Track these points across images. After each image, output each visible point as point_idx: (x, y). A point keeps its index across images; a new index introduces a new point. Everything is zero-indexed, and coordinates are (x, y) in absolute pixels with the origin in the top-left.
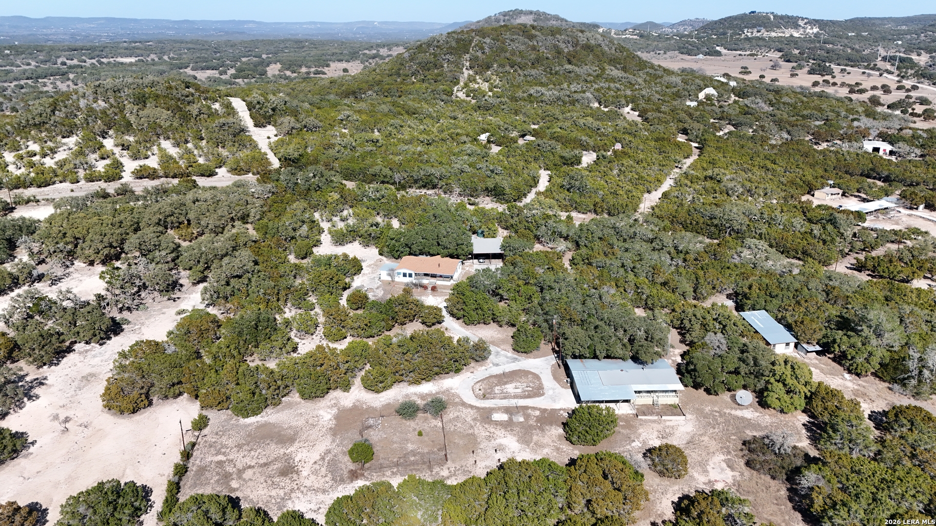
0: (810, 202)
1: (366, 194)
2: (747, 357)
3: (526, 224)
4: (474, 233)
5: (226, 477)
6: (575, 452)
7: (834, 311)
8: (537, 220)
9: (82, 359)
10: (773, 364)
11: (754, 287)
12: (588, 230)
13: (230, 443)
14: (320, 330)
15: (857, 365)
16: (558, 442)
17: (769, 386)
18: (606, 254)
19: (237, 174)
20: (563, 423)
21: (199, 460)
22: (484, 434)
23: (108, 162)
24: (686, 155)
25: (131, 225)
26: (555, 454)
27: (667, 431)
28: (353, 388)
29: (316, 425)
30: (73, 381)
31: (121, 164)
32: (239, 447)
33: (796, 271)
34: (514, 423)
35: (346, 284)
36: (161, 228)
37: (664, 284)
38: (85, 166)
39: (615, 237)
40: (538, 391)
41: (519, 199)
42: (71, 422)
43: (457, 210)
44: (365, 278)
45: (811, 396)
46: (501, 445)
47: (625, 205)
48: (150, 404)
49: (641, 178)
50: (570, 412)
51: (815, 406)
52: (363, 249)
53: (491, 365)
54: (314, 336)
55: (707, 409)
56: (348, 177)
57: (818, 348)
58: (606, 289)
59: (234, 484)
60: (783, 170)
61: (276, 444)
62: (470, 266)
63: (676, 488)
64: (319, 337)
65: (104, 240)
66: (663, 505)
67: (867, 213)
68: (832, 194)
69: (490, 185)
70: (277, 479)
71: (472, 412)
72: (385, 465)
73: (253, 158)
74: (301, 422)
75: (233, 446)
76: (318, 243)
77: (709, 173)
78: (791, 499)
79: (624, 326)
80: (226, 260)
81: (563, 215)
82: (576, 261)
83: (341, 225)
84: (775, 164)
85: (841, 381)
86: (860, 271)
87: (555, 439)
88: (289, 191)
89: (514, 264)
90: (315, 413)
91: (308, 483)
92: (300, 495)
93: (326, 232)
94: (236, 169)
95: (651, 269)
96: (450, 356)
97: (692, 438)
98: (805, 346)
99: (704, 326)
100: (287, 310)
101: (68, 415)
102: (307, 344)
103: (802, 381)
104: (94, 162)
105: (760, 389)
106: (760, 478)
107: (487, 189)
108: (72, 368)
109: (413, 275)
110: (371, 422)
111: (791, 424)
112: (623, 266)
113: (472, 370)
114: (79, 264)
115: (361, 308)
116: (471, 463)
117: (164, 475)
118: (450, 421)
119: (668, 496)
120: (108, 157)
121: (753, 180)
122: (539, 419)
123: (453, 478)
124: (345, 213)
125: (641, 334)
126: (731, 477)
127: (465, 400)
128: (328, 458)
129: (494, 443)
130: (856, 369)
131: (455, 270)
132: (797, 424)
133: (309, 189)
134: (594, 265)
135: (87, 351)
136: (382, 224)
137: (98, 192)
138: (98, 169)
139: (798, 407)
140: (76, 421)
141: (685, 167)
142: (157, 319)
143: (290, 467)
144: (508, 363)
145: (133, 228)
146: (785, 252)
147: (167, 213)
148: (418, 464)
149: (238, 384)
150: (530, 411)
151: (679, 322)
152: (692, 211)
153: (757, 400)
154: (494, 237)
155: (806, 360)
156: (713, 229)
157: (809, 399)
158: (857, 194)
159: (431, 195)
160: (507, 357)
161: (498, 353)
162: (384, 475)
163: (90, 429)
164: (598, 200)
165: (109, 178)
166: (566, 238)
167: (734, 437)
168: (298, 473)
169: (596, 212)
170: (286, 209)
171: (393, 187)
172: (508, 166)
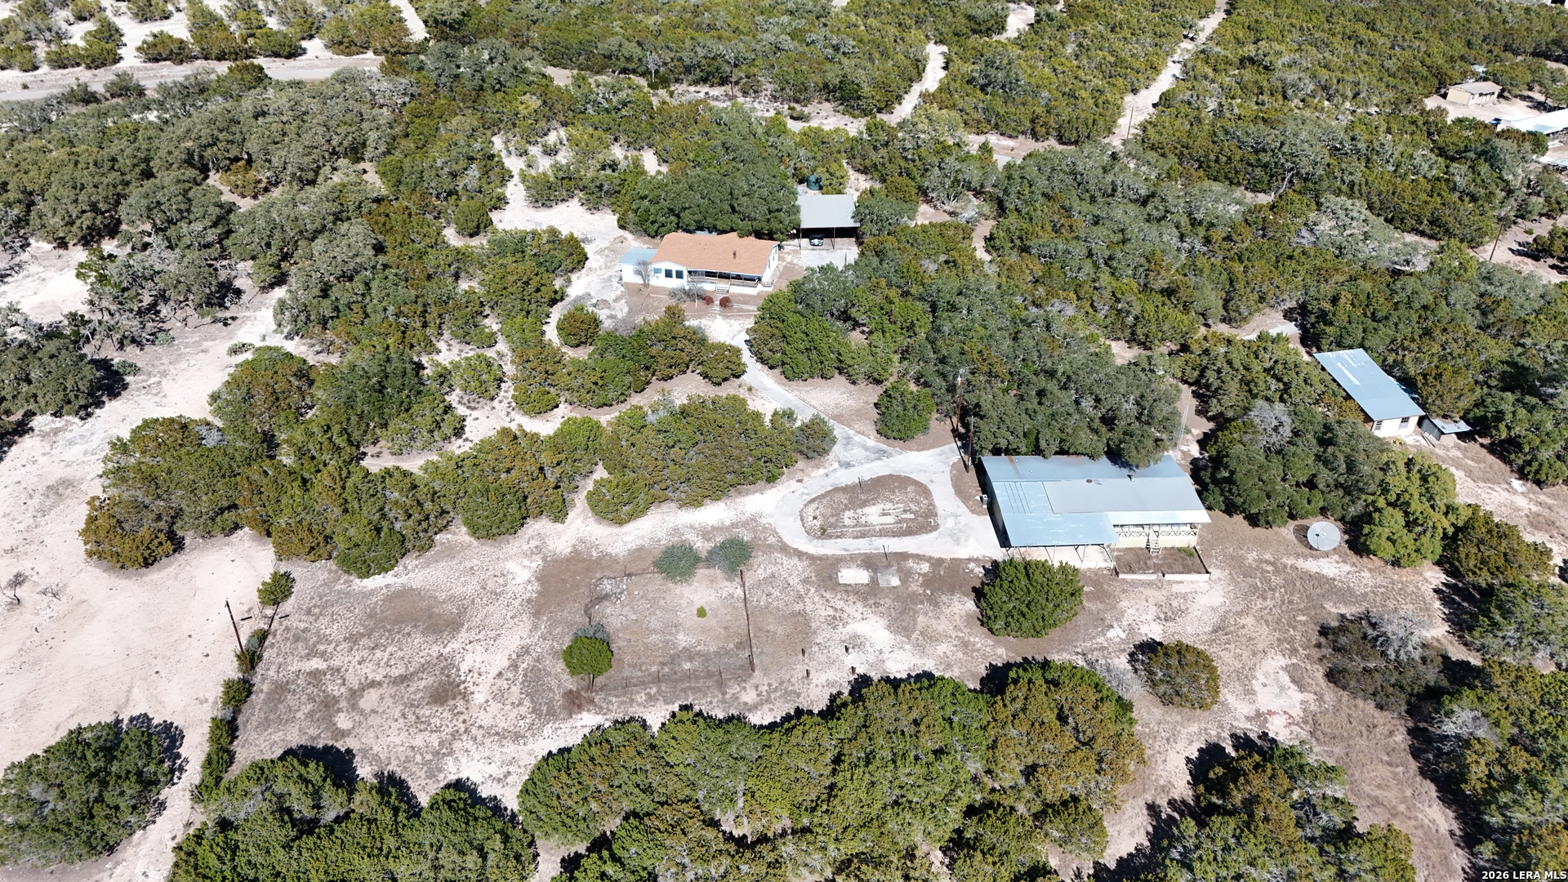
0: (1442, 112)
1: (592, 97)
2: (1335, 457)
3: (903, 164)
4: (801, 182)
5: (327, 706)
6: (1000, 652)
7: (1496, 350)
8: (924, 155)
9: (48, 449)
10: (1384, 469)
11: (1343, 300)
12: (1022, 178)
13: (335, 631)
14: (508, 390)
15: (1541, 465)
16: (966, 630)
17: (1376, 516)
18: (1056, 229)
19: (343, 53)
20: (974, 589)
21: (274, 668)
22: (824, 613)
23: (90, 26)
24: (1203, 11)
25: (134, 165)
26: (960, 655)
27: (1175, 604)
28: (571, 515)
29: (500, 594)
30: (31, 497)
31: (117, 30)
32: (353, 639)
33: (1421, 264)
34: (882, 590)
35: (556, 292)
36: (191, 173)
37: (1169, 292)
38: (48, 35)
39: (1073, 192)
40: (925, 522)
41: (887, 107)
42: (26, 586)
43: (767, 133)
44: (593, 277)
45: (1455, 534)
46: (856, 636)
47: (1091, 121)
48: (178, 546)
49: (1119, 62)
50: (988, 566)
51: (1463, 556)
52: (588, 215)
53: (836, 465)
54: (496, 403)
55: (1251, 557)
56: (557, 60)
57: (1464, 427)
58: (1058, 306)
59: (343, 721)
60: (1389, 45)
61: (423, 633)
62: (795, 252)
63: (1194, 728)
64: (505, 404)
65: (81, 198)
66: (1170, 766)
67: (1548, 135)
68: (1481, 95)
69: (833, 77)
70: (425, 712)
71: (801, 565)
72: (635, 681)
73: (374, 18)
74: (471, 588)
75: (341, 638)
76: (500, 202)
77: (1250, 50)
78: (1415, 753)
79: (1097, 390)
80: (319, 245)
81: (974, 142)
82: (998, 242)
83: (545, 164)
84: (1373, 30)
85: (1505, 494)
86: (1536, 258)
87: (959, 623)
88: (443, 92)
89: (880, 254)
90: (500, 566)
91: (485, 719)
92: (470, 745)
93: (516, 179)
94: (341, 43)
95: (1143, 261)
96: (758, 453)
97: (1223, 619)
98: (1438, 422)
99: (1247, 384)
100: (442, 345)
101: (20, 569)
102: (483, 419)
103: (1441, 504)
104: (64, 26)
105: (1353, 518)
106: (1355, 706)
107: (826, 86)
108: (28, 468)
109: (685, 274)
110: (607, 586)
111: (1411, 588)
112: (1090, 255)
113: (799, 475)
114: (40, 246)
115: (585, 343)
116: (800, 675)
117: (206, 700)
118: (759, 584)
119: (1180, 746)
120: (92, 16)
121: (1332, 66)
122: (928, 581)
123: (766, 707)
124: (552, 138)
125: (1129, 407)
126: (1298, 704)
127: (788, 540)
128: (524, 666)
129: (844, 632)
130: (1537, 472)
131: (765, 263)
132: (1423, 588)
133: (481, 88)
134: (1033, 251)
135: (56, 432)
136: (623, 165)
137: (72, 90)
138: (71, 42)
139: (1429, 556)
140: (36, 584)
141: (1202, 37)
142: (192, 362)
143: (451, 684)
144: (869, 460)
145: (138, 170)
146: (1396, 220)
147: (204, 141)
148: (697, 678)
149: (346, 511)
150: (911, 563)
151: (1196, 373)
152: (1220, 133)
153: (1346, 537)
154: (840, 192)
155: (1437, 451)
156: (1258, 172)
157: (1452, 540)
158: (1526, 93)
159: (716, 99)
160: (866, 449)
161: (848, 440)
162: (632, 700)
163: (64, 599)
164: (1039, 110)
165: (93, 61)
166: (978, 193)
167: (1302, 618)
168: (465, 696)
169: (1035, 135)
170: (437, 129)
171: (643, 82)
172: (866, 38)
